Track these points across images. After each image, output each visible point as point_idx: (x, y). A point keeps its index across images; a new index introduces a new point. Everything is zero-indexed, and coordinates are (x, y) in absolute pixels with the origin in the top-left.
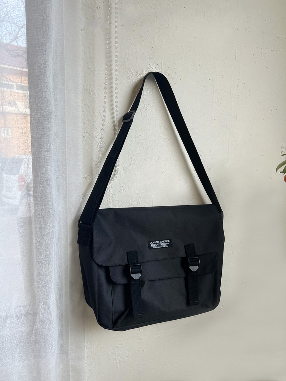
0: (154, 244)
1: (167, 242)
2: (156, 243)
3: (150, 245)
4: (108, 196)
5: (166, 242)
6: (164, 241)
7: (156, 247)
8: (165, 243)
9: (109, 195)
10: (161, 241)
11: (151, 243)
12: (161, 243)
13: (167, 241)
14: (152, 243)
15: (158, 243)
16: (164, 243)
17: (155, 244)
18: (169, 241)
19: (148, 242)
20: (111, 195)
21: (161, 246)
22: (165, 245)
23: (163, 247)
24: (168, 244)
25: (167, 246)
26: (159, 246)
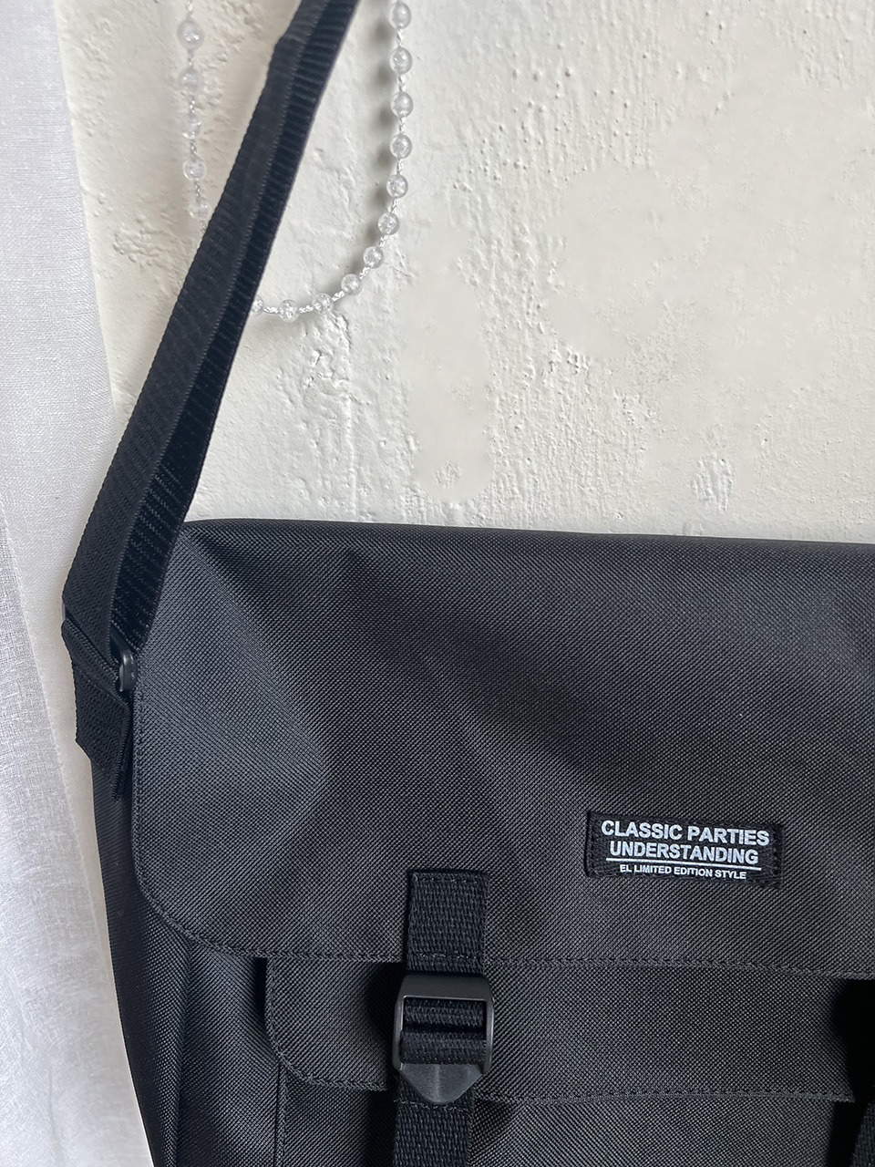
0: (632, 838)
1: (747, 848)
2: (651, 839)
4: (326, 415)
5: (737, 846)
6: (720, 834)
7: (647, 869)
8: (727, 846)
9: (328, 404)
10: (693, 831)
11: (608, 827)
12: (695, 841)
13: (746, 836)
14: (623, 829)
15: (670, 842)
16: (720, 844)
17: (645, 841)
18: (764, 838)
19: (589, 815)
20: (348, 410)
21: (687, 866)
22: (726, 862)
23: (709, 873)
24: (751, 862)
25: (739, 871)
26: (673, 866)
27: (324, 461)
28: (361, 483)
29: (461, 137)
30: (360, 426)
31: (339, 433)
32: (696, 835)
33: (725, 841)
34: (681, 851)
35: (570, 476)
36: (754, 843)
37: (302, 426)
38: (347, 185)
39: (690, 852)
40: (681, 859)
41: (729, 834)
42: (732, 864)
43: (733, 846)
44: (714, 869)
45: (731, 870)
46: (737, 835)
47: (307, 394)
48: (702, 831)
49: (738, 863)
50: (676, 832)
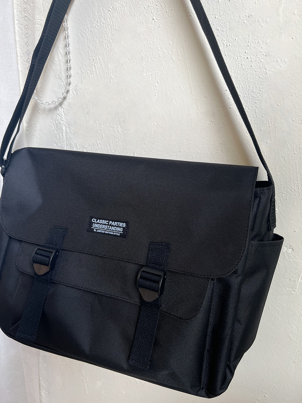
0: (98, 223)
1: (121, 227)
2: (102, 224)
3: (91, 224)
4: (60, 129)
6: (116, 223)
7: (100, 231)
9: (60, 127)
10: (111, 222)
11: (94, 220)
12: (111, 225)
13: (121, 224)
14: (96, 221)
15: (105, 225)
16: (115, 226)
17: (100, 224)
18: (125, 225)
19: (90, 217)
20: (64, 128)
21: (108, 231)
22: (116, 231)
23: (112, 233)
24: (121, 231)
25: (118, 233)
26: (105, 231)
27: (60, 140)
28: (67, 145)
29: (82, 71)
30: (66, 132)
31: (62, 133)
32: (111, 223)
33: (116, 225)
34: (107, 227)
36: (122, 226)
37: (56, 132)
38: (63, 81)
39: (109, 227)
40: (107, 229)
41: (118, 224)
42: (117, 231)
43: (118, 227)
44: (114, 232)
45: (117, 233)
46: (119, 224)
47: (57, 124)
48: (112, 222)
49: (118, 231)
50: (107, 223)
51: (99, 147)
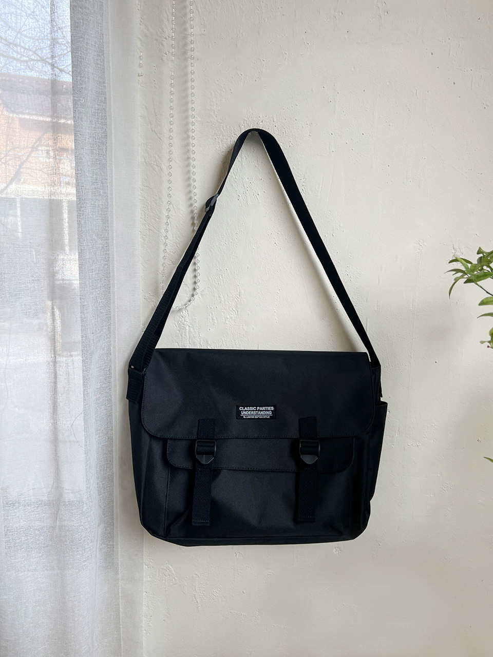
0: (246, 411)
1: (269, 411)
3: (239, 412)
4: (183, 329)
5: (267, 411)
6: (264, 408)
7: (249, 417)
8: (265, 411)
9: (183, 327)
10: (258, 408)
11: (241, 408)
12: (259, 410)
13: (269, 408)
14: (244, 409)
15: (254, 411)
16: (264, 410)
17: (249, 411)
18: (272, 408)
19: (237, 406)
20: (187, 328)
21: (257, 416)
23: (262, 417)
24: (270, 414)
25: (268, 416)
26: (254, 416)
27: (182, 339)
28: (190, 343)
29: (209, 279)
30: (190, 331)
31: (185, 333)
34: (256, 412)
35: (233, 341)
36: (271, 410)
37: (178, 332)
38: (188, 287)
39: (258, 413)
40: (256, 414)
42: (266, 414)
45: (266, 416)
46: (267, 408)
47: (179, 325)
48: (260, 408)
49: (268, 414)
50: (255, 409)
51: (224, 343)
